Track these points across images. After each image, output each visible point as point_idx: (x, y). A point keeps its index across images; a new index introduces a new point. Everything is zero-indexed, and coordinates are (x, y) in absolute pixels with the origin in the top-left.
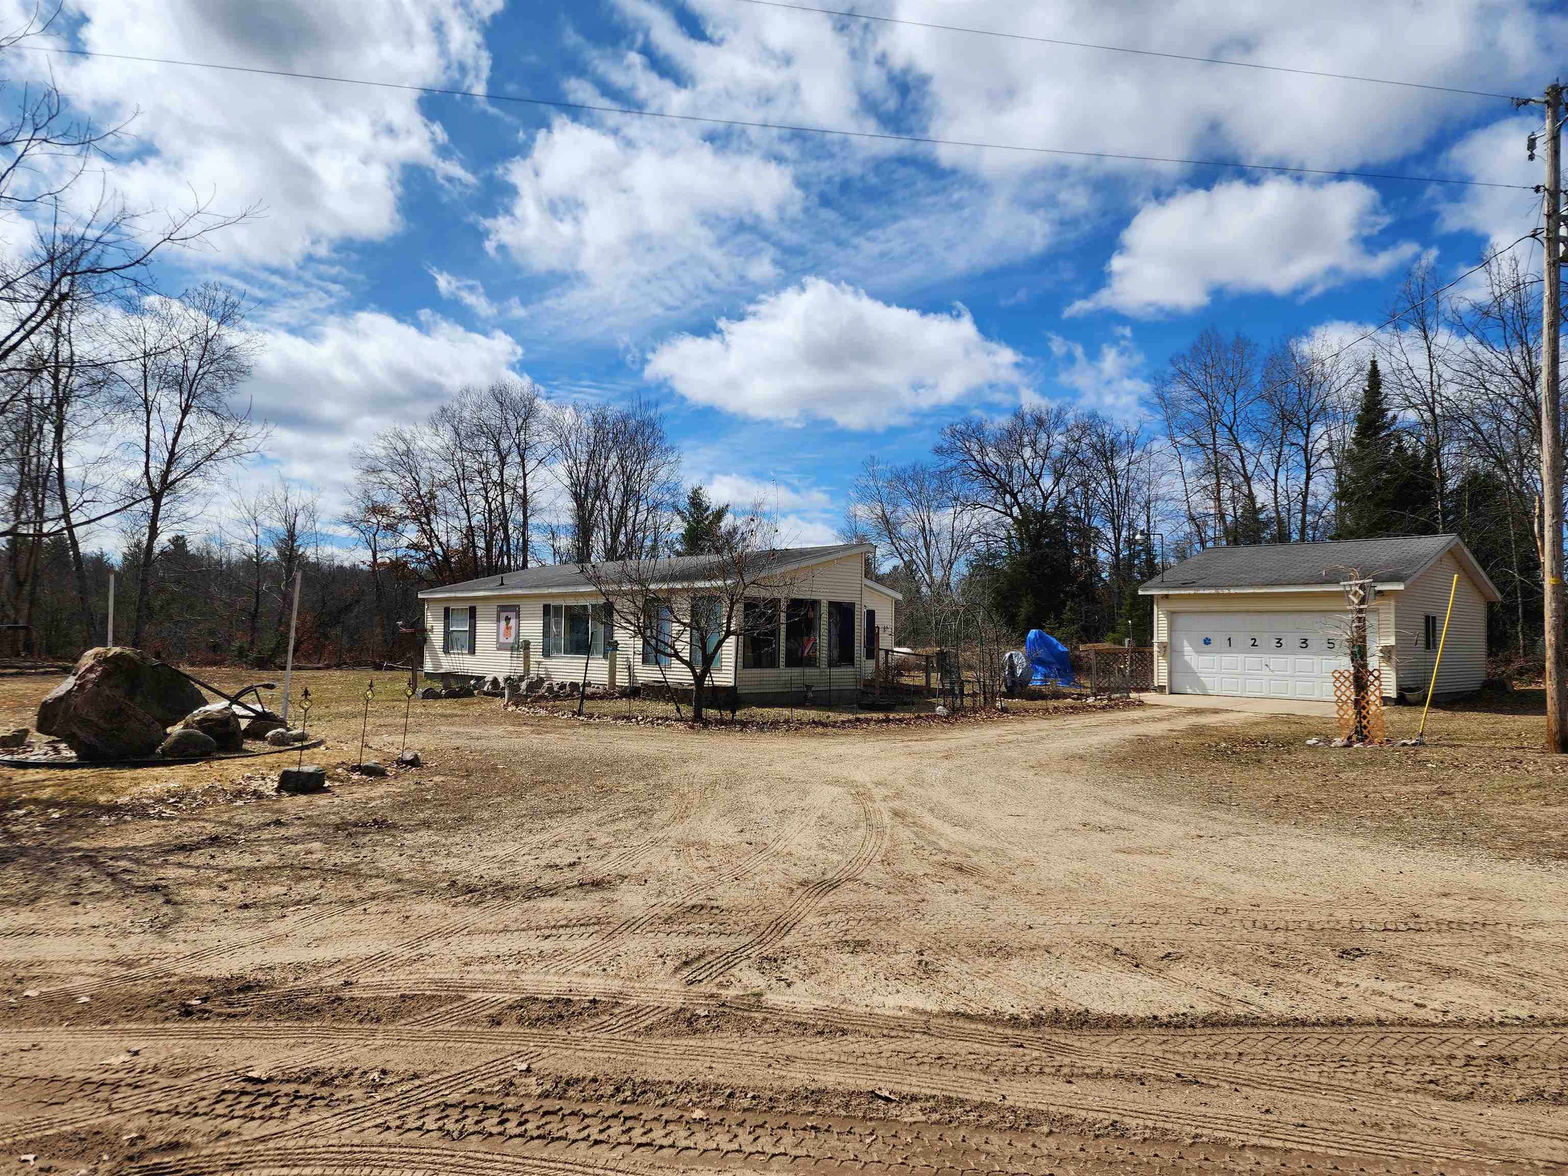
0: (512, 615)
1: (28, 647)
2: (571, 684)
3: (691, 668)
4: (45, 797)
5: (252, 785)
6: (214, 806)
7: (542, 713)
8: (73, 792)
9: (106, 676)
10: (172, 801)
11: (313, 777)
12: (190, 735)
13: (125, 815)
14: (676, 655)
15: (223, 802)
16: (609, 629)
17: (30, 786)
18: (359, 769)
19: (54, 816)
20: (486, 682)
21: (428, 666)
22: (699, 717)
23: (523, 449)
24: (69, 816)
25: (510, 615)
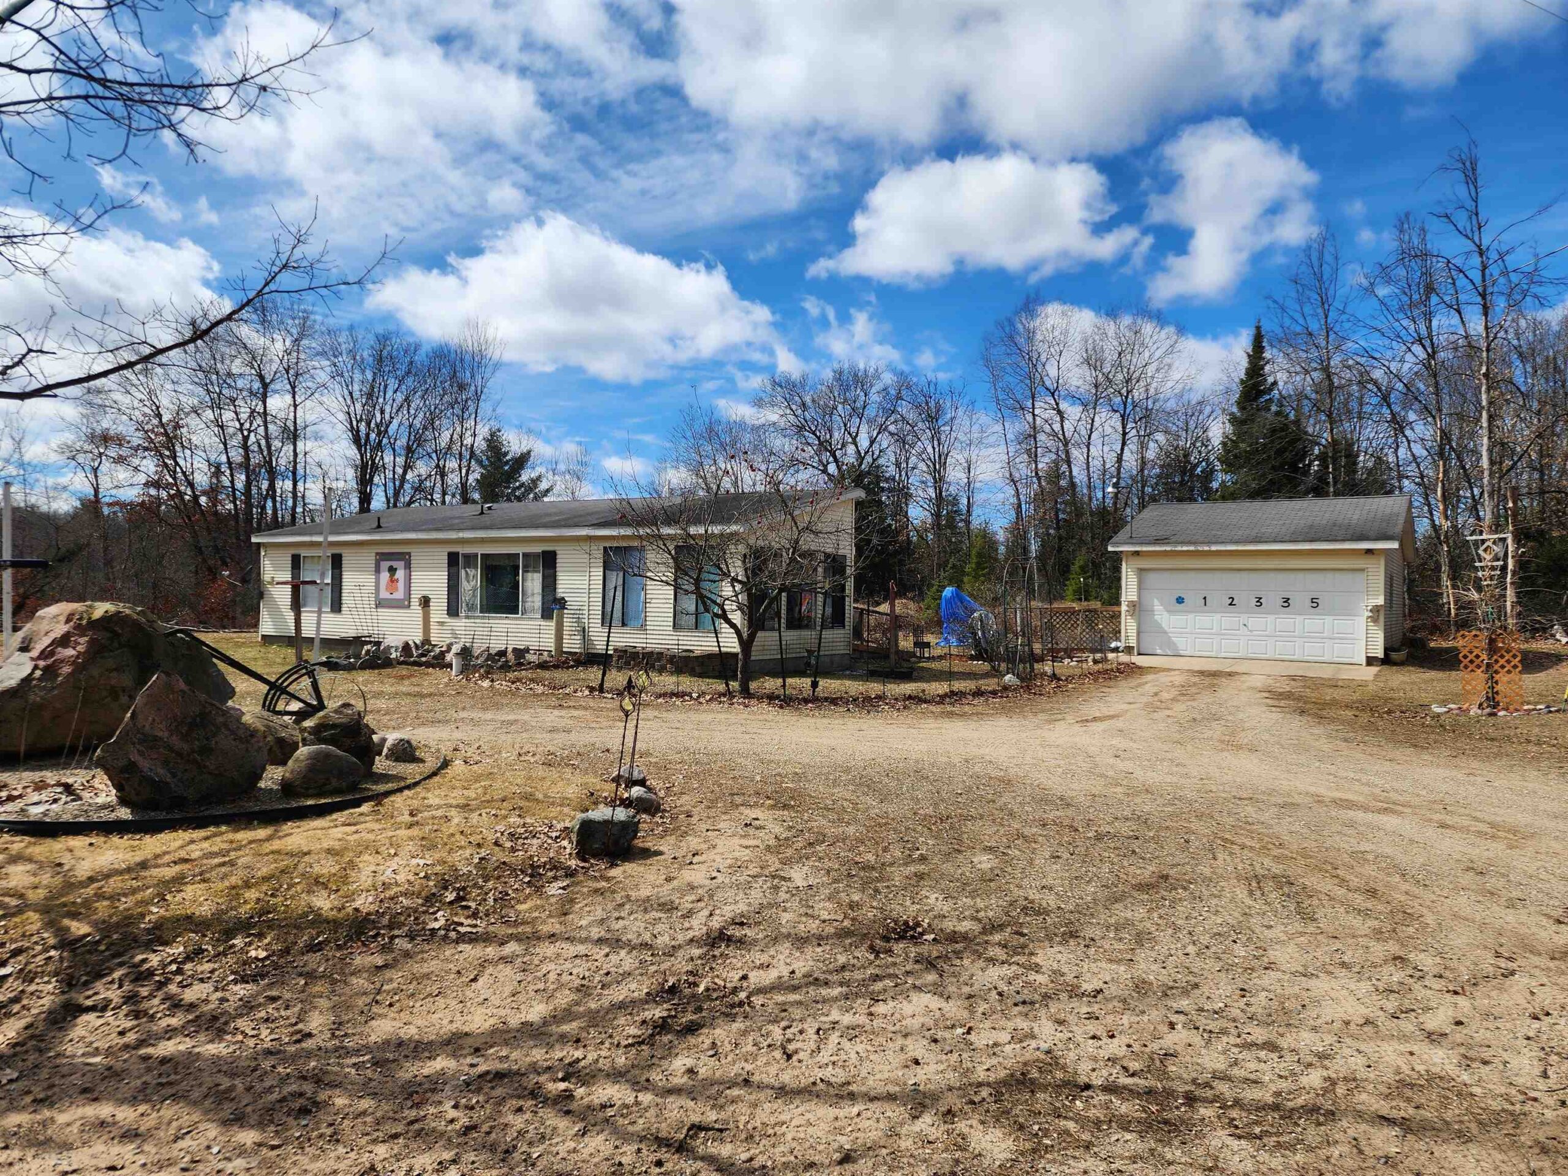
0: (399, 565)
2: (515, 650)
3: (738, 632)
4: (205, 910)
5: (533, 851)
6: (524, 902)
7: (540, 689)
8: (252, 895)
9: (95, 651)
10: (450, 896)
11: (630, 828)
12: (327, 755)
13: (392, 938)
14: (724, 616)
15: (528, 891)
16: (550, 584)
17: (134, 883)
18: (627, 803)
19: (253, 954)
20: (389, 647)
21: (267, 627)
22: (746, 692)
23: (294, 377)
24: (287, 951)
25: (395, 564)
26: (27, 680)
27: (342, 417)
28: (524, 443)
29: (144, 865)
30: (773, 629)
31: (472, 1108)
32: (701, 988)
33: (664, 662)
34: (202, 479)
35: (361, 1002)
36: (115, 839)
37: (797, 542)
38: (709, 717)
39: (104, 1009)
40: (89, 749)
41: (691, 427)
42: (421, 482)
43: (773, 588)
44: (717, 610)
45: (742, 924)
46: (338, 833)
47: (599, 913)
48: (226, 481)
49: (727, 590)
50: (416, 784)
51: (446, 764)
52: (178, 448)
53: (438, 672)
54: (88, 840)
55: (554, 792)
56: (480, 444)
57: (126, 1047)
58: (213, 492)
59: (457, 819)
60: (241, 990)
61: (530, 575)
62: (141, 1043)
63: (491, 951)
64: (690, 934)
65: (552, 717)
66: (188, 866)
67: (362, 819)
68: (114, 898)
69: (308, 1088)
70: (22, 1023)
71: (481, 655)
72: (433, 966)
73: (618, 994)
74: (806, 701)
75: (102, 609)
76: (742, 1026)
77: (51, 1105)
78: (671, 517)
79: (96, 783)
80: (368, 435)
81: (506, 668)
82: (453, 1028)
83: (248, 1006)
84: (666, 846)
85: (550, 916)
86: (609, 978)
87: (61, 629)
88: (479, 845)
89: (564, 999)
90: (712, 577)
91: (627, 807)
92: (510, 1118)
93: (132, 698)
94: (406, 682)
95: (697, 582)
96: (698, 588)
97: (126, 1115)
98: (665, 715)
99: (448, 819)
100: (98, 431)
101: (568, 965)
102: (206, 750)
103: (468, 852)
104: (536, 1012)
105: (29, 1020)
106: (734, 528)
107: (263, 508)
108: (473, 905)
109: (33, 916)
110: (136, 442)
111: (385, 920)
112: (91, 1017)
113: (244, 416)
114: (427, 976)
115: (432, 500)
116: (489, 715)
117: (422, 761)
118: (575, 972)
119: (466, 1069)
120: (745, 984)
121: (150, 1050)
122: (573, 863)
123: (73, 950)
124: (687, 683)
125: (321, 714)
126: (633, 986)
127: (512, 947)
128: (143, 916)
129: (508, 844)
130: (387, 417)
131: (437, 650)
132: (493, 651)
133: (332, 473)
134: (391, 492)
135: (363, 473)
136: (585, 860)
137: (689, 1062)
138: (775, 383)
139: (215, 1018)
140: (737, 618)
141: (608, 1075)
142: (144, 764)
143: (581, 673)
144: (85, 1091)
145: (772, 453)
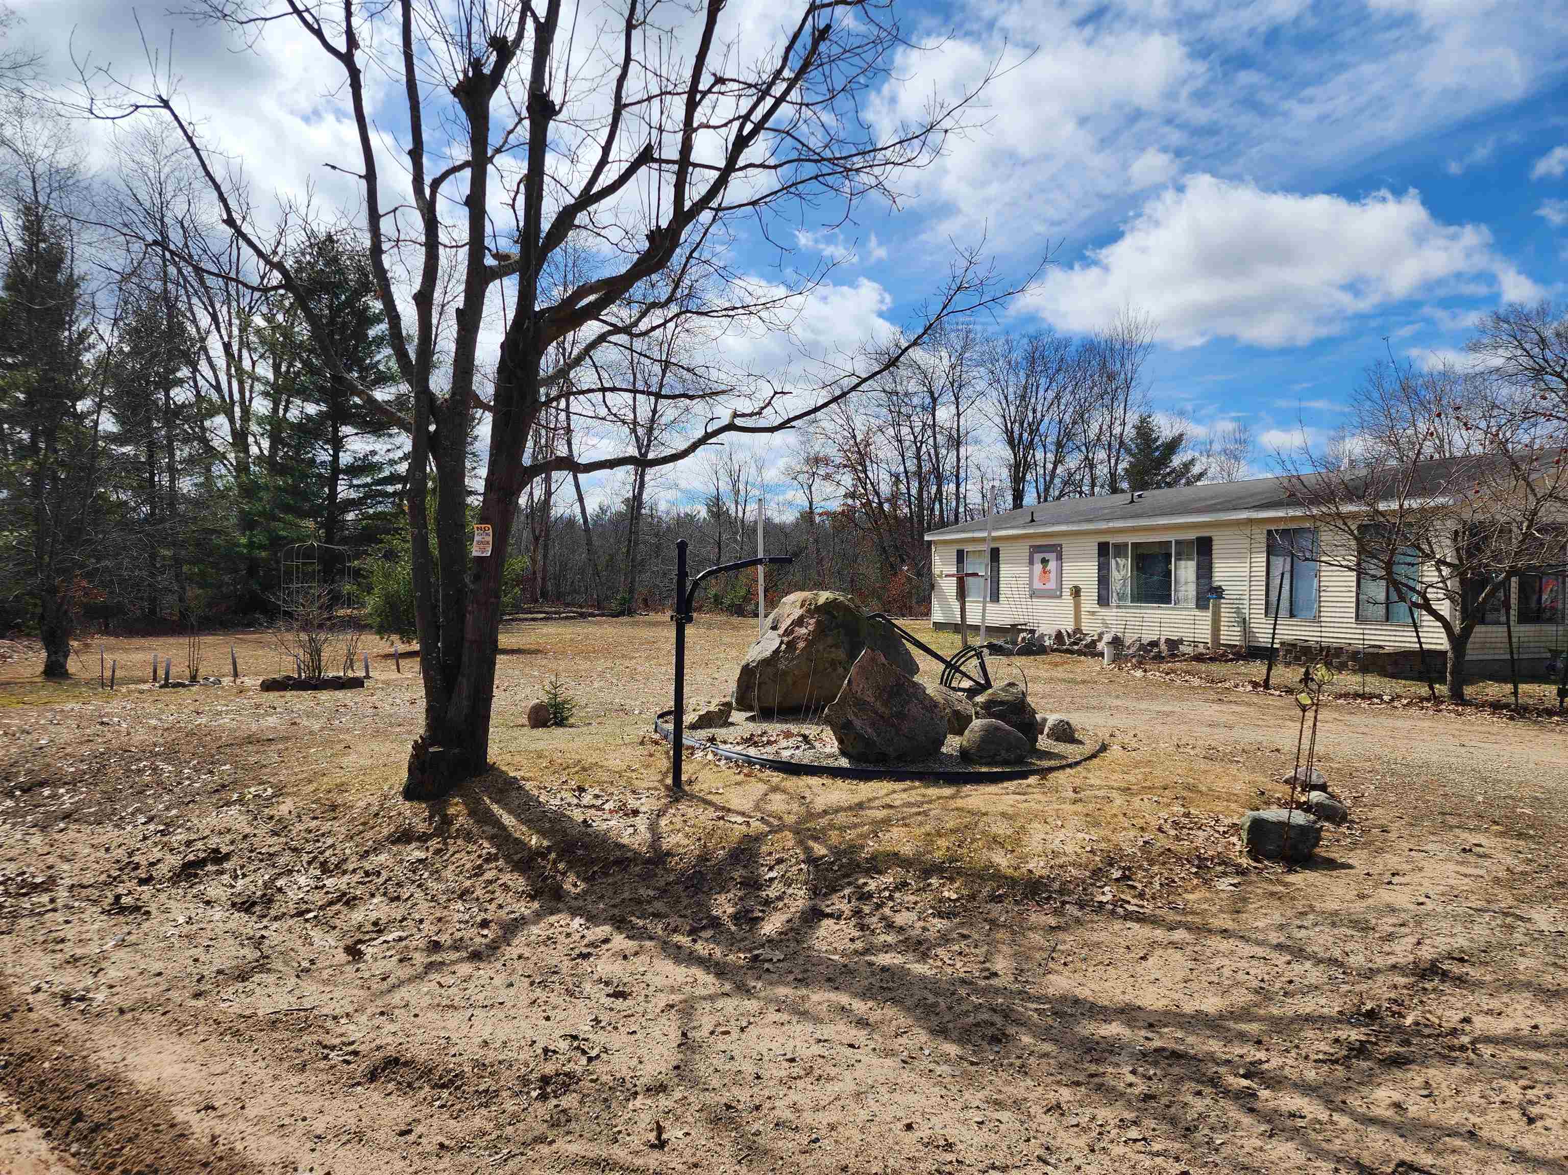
0: (1052, 556)
1: (544, 594)
2: (1168, 641)
3: (1447, 626)
4: (907, 850)
5: (1199, 842)
6: (1192, 892)
7: (1196, 682)
8: (943, 843)
9: (821, 631)
10: (1117, 874)
11: (1310, 835)
12: (997, 728)
13: (1064, 903)
14: (1427, 606)
15: (1195, 881)
16: (1205, 571)
17: (856, 820)
18: (1307, 807)
19: (946, 894)
20: (1042, 636)
21: (937, 616)
22: (1458, 698)
23: (957, 386)
24: (973, 897)
25: (1047, 556)
26: (776, 652)
27: (998, 420)
28: (1176, 426)
29: (860, 806)
30: (1497, 623)
31: (1150, 1079)
32: (1409, 1021)
33: (1344, 658)
34: (885, 489)
35: (1038, 955)
36: (839, 782)
37: (1534, 513)
38: (1408, 724)
39: (839, 918)
40: (819, 709)
41: (1379, 386)
42: (1070, 475)
43: (1501, 570)
44: (1415, 598)
45: (1462, 960)
46: (1011, 799)
47: (1277, 918)
48: (903, 488)
49: (1430, 574)
50: (1077, 763)
51: (1104, 748)
52: (868, 463)
53: (1090, 661)
54: (821, 781)
55: (1220, 786)
56: (1130, 432)
57: (856, 952)
58: (894, 499)
59: (1119, 800)
60: (939, 924)
61: (1182, 563)
62: (866, 951)
63: (1159, 934)
64: (1392, 960)
65: (1211, 711)
66: (892, 811)
67: (1030, 790)
68: (842, 829)
69: (998, 1020)
70: (785, 917)
71: (1133, 644)
72: (1103, 936)
73: (1308, 1005)
74: (1550, 713)
75: (824, 596)
76: (1466, 1073)
77: (807, 985)
78: (1353, 492)
79: (824, 736)
80: (1021, 435)
81: (1159, 658)
82: (1127, 998)
83: (944, 939)
84: (1357, 859)
85: (1221, 911)
86: (1292, 987)
87: (797, 613)
88: (1142, 829)
89: (1240, 997)
90: (1409, 559)
91: (1306, 811)
92: (1189, 1098)
93: (847, 670)
94: (1060, 669)
95: (1389, 566)
96: (1389, 572)
97: (860, 1007)
98: (1347, 717)
99: (1110, 800)
100: (812, 455)
101: (1244, 964)
102: (901, 716)
103: (1132, 833)
104: (1211, 1004)
105: (789, 916)
106: (1441, 500)
107: (933, 510)
108: (1139, 886)
109: (790, 835)
110: (838, 461)
111: (1056, 885)
112: (830, 922)
113: (917, 430)
114: (1098, 944)
115: (1081, 493)
116: (1143, 705)
117: (1081, 742)
118: (1252, 972)
119: (1142, 1040)
120: (1468, 1028)
121: (873, 958)
122: (1245, 861)
123: (817, 866)
124: (1373, 683)
125: (990, 691)
126: (1323, 1001)
127: (1180, 935)
128: (863, 847)
129: (1173, 832)
130: (1039, 415)
131: (1089, 639)
132: (1145, 642)
133: (989, 476)
134: (1041, 487)
135: (1017, 471)
136: (1257, 860)
137: (1397, 1096)
138: (1499, 319)
139: (920, 943)
140: (1444, 608)
141: (1295, 1085)
142: (857, 723)
143: (1242, 667)
144: (829, 980)
145: (1494, 406)
